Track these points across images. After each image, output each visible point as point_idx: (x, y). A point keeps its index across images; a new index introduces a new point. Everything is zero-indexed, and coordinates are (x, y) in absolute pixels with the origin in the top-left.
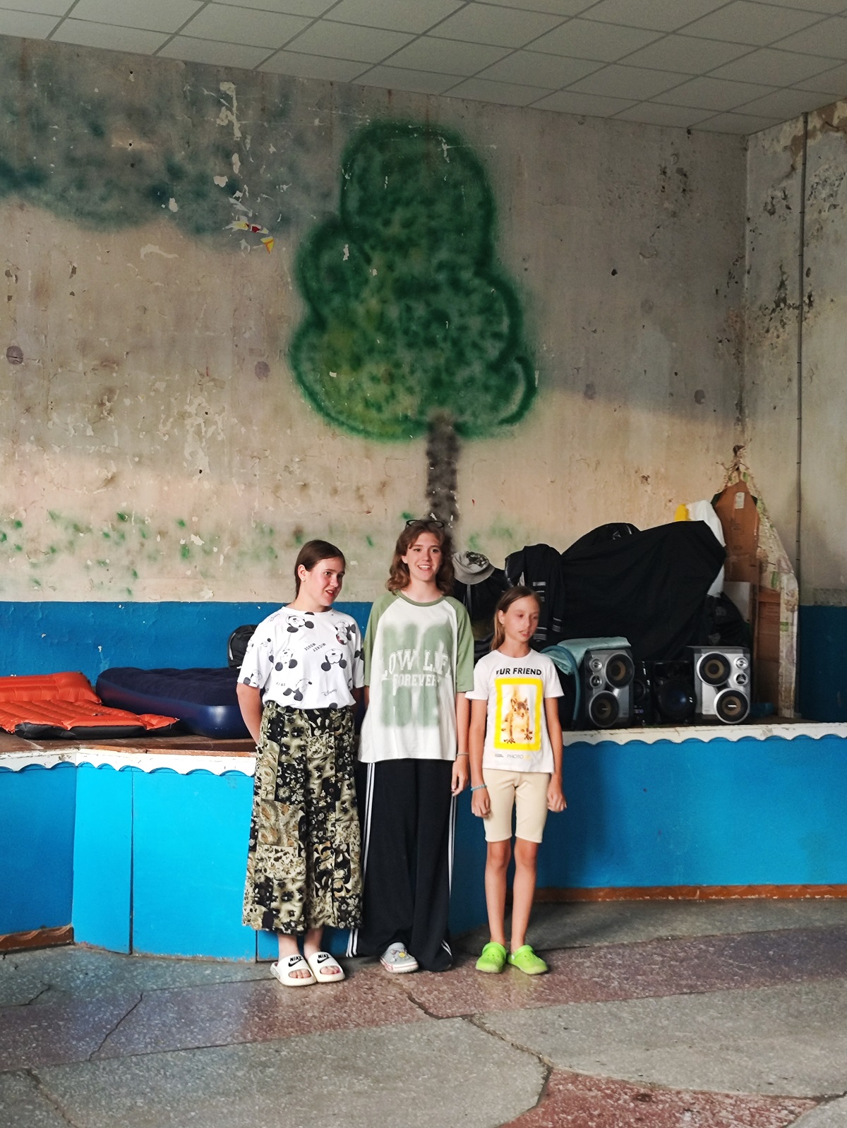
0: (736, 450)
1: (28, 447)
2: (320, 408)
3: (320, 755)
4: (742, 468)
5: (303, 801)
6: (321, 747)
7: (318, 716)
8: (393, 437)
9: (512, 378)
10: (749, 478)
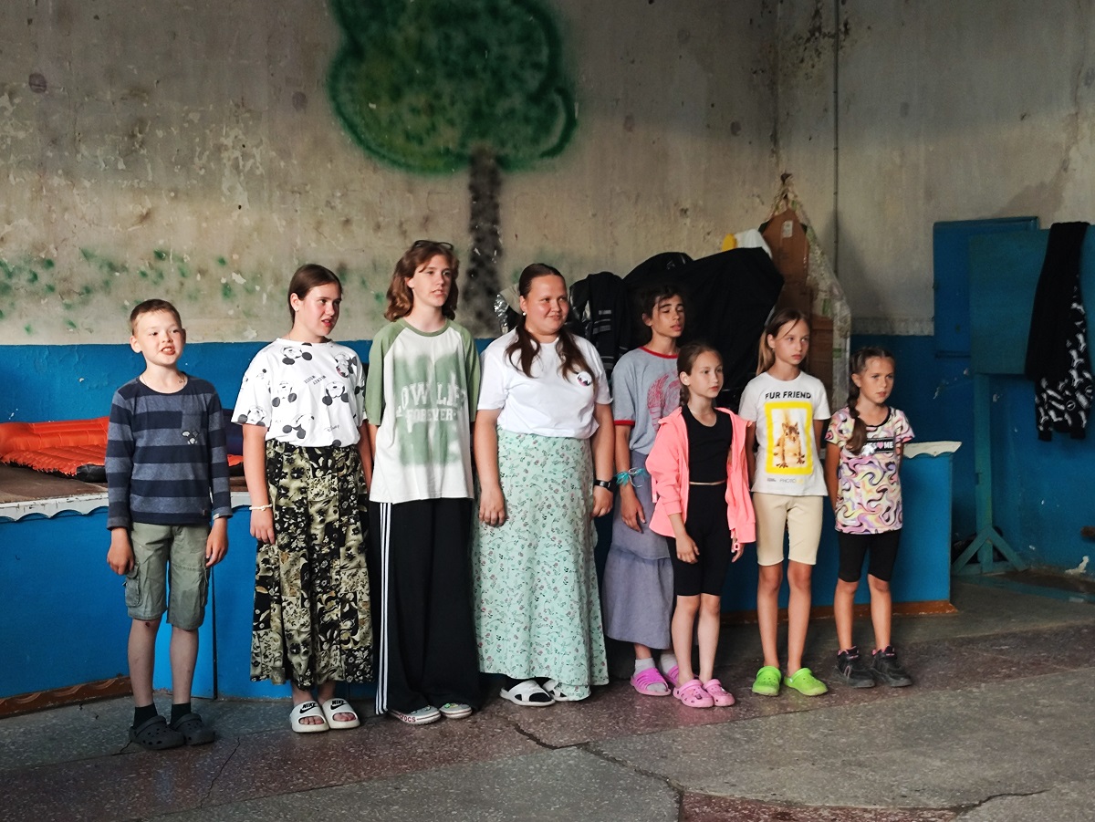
0: (784, 177)
1: (57, 181)
2: (360, 141)
3: (323, 498)
4: (791, 196)
5: (305, 548)
6: (323, 489)
7: (320, 456)
8: (435, 170)
9: (552, 109)
10: (798, 206)
